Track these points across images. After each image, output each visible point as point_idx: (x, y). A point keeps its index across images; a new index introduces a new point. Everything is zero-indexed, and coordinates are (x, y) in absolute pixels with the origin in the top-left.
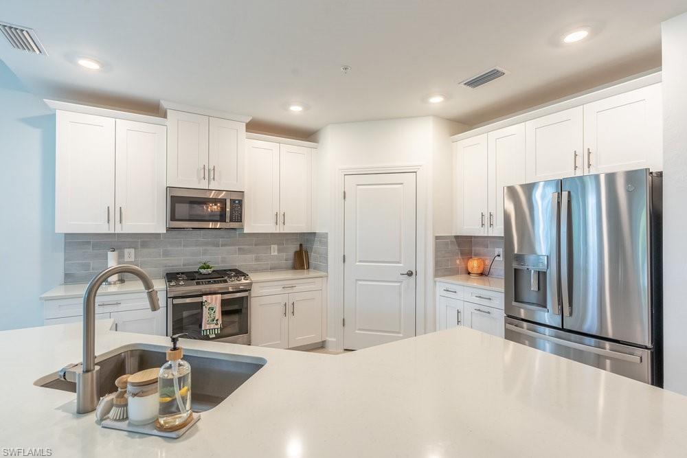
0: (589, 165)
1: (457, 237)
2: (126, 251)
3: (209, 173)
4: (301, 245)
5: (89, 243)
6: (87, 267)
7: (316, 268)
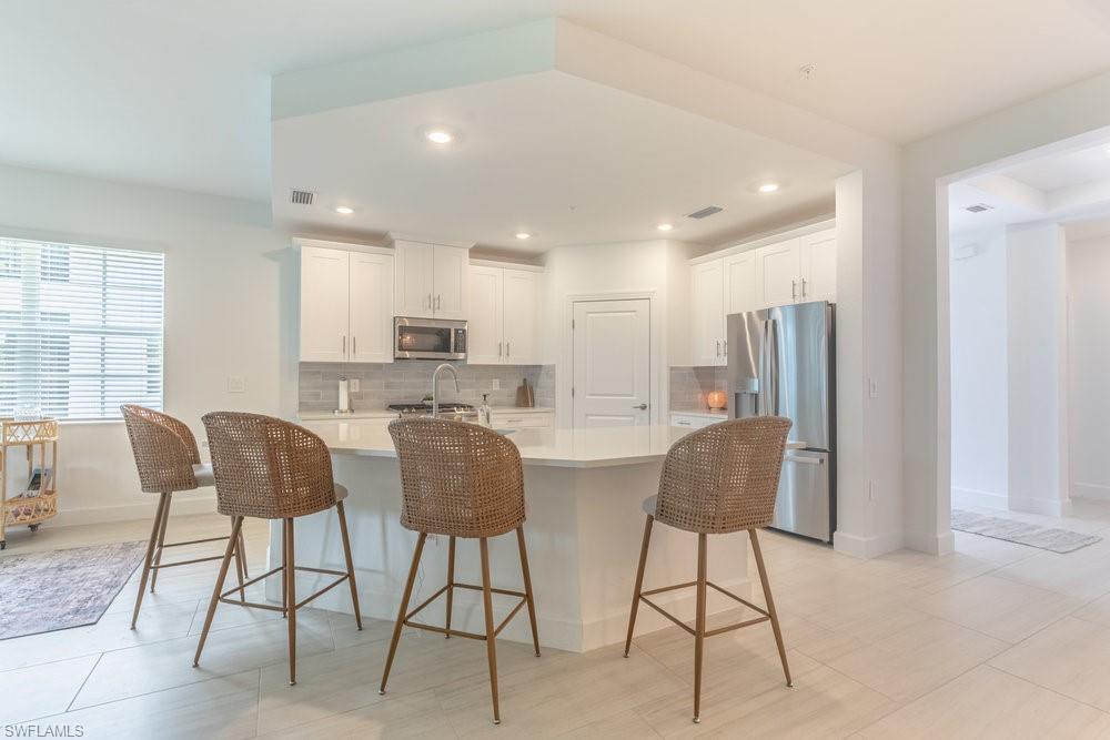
0: (804, 295)
1: (695, 368)
2: (353, 381)
3: (434, 302)
4: (525, 380)
5: (319, 372)
6: (317, 396)
7: (542, 405)
